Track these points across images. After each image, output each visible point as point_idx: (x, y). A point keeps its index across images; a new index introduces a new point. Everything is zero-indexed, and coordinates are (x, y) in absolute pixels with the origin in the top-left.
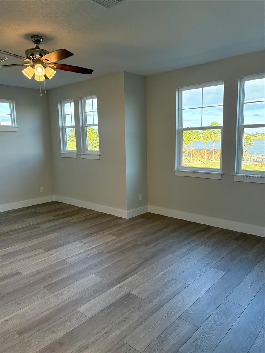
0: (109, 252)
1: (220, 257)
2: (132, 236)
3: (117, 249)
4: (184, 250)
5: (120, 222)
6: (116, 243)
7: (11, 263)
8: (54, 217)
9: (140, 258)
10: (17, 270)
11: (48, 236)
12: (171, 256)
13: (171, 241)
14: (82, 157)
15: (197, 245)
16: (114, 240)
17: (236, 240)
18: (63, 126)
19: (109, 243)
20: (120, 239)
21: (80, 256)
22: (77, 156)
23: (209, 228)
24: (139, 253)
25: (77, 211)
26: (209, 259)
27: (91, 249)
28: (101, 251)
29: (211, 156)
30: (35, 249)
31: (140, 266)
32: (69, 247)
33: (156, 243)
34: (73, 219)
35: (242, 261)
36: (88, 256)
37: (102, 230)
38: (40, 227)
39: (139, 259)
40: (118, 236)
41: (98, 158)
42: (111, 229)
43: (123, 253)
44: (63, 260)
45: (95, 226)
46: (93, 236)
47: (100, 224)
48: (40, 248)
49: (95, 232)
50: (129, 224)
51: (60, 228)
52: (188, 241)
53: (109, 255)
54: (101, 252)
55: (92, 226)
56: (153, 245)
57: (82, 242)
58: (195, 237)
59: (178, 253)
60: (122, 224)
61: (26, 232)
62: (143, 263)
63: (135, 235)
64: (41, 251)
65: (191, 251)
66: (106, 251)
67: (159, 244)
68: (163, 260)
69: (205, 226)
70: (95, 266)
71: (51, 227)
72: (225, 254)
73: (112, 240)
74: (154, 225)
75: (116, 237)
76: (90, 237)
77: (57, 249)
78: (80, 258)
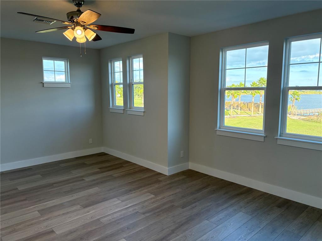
0: (144, 213)
1: (260, 227)
2: (170, 196)
3: (153, 210)
4: (221, 215)
5: (160, 179)
6: (152, 203)
7: (47, 220)
8: (99, 170)
9: (175, 222)
10: (51, 228)
11: (89, 190)
12: (206, 222)
13: (209, 204)
14: (128, 112)
15: (235, 210)
16: (151, 199)
17: (278, 207)
18: (113, 82)
19: (146, 203)
20: (158, 198)
21: (115, 216)
22: (124, 112)
23: (249, 191)
24: (174, 216)
25: (121, 164)
26: (247, 229)
27: (127, 208)
28: (137, 211)
29: (258, 109)
30: (74, 205)
31: (173, 232)
32: (106, 204)
33: (193, 205)
34: (116, 173)
35: (283, 234)
36: (122, 217)
37: (141, 187)
38: (83, 180)
39: (173, 224)
40: (156, 194)
41: (142, 114)
42: (150, 186)
43: (158, 215)
44: (98, 219)
45: (135, 182)
46: (131, 194)
47: (140, 179)
48: (78, 204)
49: (134, 189)
50: (168, 182)
51: (101, 183)
52: (226, 205)
53: (143, 216)
54: (137, 213)
55: (132, 182)
56: (190, 207)
57: (120, 200)
58: (234, 201)
59: (214, 219)
60: (162, 181)
61: (69, 185)
62: (177, 228)
63: (173, 194)
64: (79, 207)
65: (228, 217)
66: (141, 211)
67: (196, 206)
68: (198, 226)
69: (245, 188)
70: (128, 228)
71: (94, 180)
72: (265, 224)
73: (149, 199)
74: (193, 184)
75: (154, 196)
76: (128, 195)
77: (95, 206)
78: (114, 218)
